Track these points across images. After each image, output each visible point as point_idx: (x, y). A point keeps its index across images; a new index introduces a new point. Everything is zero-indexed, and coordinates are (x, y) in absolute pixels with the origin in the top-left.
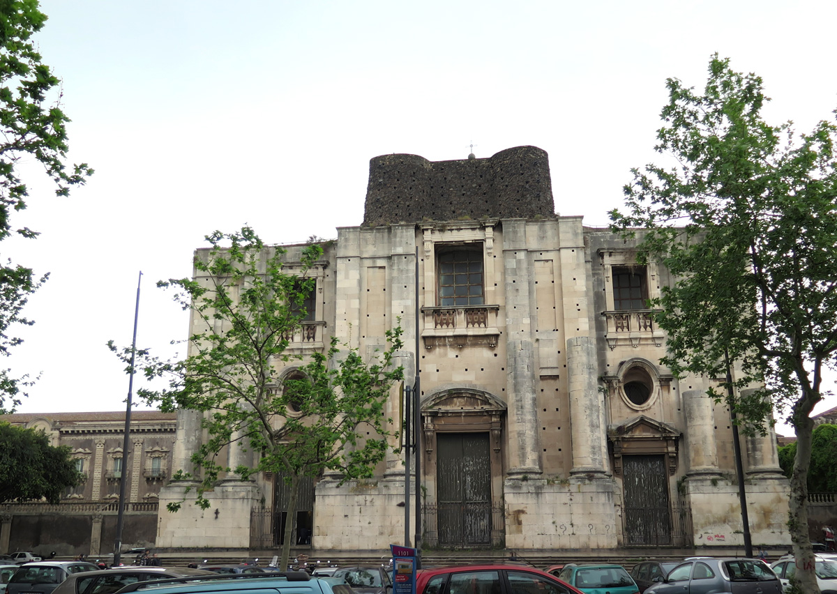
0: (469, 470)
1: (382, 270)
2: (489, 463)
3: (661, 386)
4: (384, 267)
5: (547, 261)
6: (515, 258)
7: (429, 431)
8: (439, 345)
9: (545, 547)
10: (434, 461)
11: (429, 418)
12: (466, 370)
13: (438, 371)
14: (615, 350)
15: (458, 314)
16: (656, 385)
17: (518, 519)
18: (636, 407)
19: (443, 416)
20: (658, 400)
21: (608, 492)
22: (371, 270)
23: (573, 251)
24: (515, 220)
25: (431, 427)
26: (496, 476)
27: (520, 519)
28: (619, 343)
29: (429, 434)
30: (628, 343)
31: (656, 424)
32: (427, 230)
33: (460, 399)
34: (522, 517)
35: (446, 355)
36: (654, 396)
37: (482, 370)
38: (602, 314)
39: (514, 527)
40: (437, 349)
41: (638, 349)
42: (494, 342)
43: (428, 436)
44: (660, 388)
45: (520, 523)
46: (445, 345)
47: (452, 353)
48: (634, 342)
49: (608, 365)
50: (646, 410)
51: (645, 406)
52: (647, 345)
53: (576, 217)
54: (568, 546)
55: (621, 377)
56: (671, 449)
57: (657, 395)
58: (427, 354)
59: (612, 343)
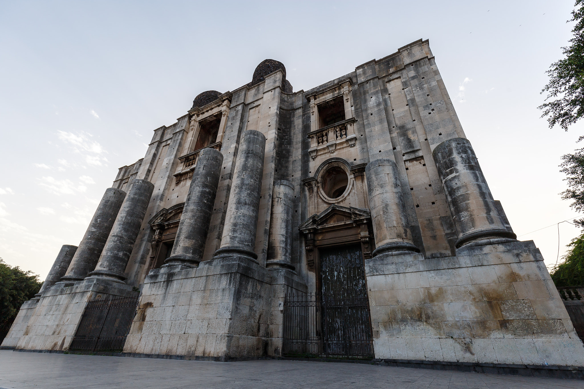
1: (168, 146)
3: (355, 177)
4: (170, 144)
5: (257, 106)
6: (236, 110)
11: (158, 231)
13: (178, 197)
14: (316, 160)
16: (351, 177)
18: (332, 201)
20: (353, 191)
22: (164, 147)
23: (272, 92)
24: (240, 90)
25: (157, 237)
27: (145, 314)
28: (319, 153)
29: (154, 243)
30: (327, 151)
31: (347, 211)
32: (194, 115)
34: (148, 311)
35: (185, 185)
36: (349, 187)
38: (308, 137)
39: (138, 324)
40: (182, 182)
41: (335, 154)
44: (353, 179)
45: (144, 319)
46: (186, 178)
47: (188, 184)
48: (331, 149)
49: (310, 172)
50: (342, 201)
51: (340, 198)
52: (343, 148)
55: (319, 179)
56: (364, 233)
57: (351, 186)
58: (176, 187)
59: (314, 154)
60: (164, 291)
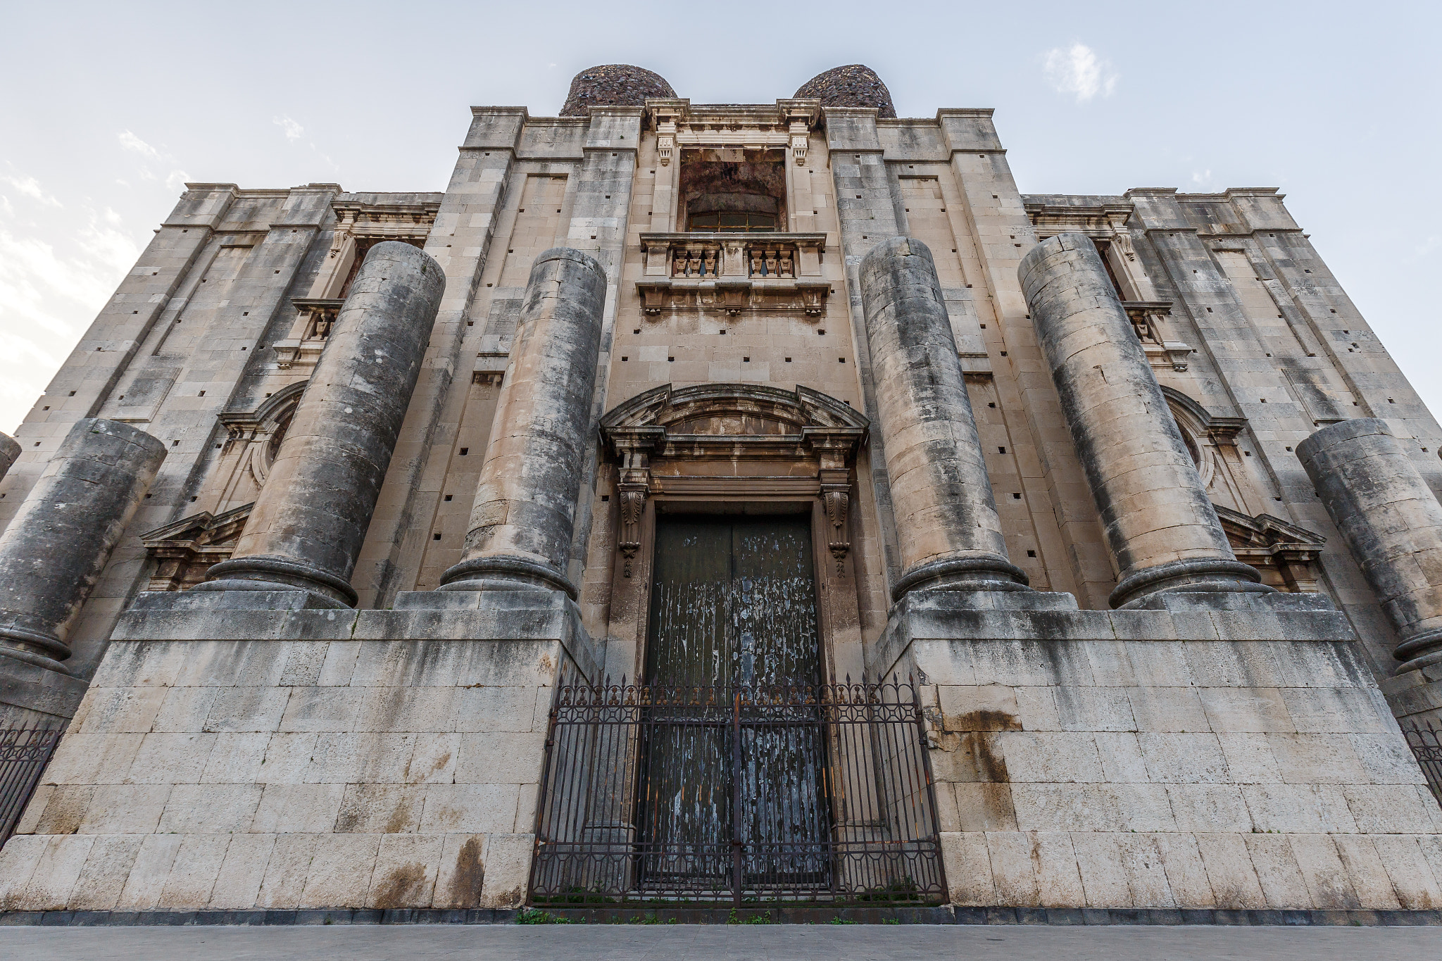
0: (750, 619)
1: (559, 182)
2: (813, 595)
3: (1216, 446)
4: (563, 177)
5: (925, 178)
6: (858, 163)
7: (635, 487)
8: (679, 310)
9: (1144, 902)
10: (640, 581)
11: (638, 458)
12: (747, 360)
13: (671, 359)
15: (729, 252)
16: (1204, 443)
17: (986, 755)
19: (678, 458)
20: (1220, 477)
21: (1336, 643)
22: (536, 180)
23: (982, 157)
24: (854, 111)
25: (639, 477)
26: (842, 627)
27: (996, 753)
29: (632, 495)
32: (667, 119)
33: (727, 421)
34: (1005, 746)
35: (694, 328)
36: (1207, 467)
37: (788, 360)
39: (974, 794)
40: (674, 317)
42: (816, 304)
43: (627, 501)
44: (1213, 450)
45: (997, 773)
46: (693, 310)
47: (709, 326)
53: (977, 112)
54: (1252, 895)
56: (1307, 586)
58: (648, 325)
60: (1045, 676)
